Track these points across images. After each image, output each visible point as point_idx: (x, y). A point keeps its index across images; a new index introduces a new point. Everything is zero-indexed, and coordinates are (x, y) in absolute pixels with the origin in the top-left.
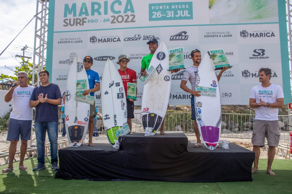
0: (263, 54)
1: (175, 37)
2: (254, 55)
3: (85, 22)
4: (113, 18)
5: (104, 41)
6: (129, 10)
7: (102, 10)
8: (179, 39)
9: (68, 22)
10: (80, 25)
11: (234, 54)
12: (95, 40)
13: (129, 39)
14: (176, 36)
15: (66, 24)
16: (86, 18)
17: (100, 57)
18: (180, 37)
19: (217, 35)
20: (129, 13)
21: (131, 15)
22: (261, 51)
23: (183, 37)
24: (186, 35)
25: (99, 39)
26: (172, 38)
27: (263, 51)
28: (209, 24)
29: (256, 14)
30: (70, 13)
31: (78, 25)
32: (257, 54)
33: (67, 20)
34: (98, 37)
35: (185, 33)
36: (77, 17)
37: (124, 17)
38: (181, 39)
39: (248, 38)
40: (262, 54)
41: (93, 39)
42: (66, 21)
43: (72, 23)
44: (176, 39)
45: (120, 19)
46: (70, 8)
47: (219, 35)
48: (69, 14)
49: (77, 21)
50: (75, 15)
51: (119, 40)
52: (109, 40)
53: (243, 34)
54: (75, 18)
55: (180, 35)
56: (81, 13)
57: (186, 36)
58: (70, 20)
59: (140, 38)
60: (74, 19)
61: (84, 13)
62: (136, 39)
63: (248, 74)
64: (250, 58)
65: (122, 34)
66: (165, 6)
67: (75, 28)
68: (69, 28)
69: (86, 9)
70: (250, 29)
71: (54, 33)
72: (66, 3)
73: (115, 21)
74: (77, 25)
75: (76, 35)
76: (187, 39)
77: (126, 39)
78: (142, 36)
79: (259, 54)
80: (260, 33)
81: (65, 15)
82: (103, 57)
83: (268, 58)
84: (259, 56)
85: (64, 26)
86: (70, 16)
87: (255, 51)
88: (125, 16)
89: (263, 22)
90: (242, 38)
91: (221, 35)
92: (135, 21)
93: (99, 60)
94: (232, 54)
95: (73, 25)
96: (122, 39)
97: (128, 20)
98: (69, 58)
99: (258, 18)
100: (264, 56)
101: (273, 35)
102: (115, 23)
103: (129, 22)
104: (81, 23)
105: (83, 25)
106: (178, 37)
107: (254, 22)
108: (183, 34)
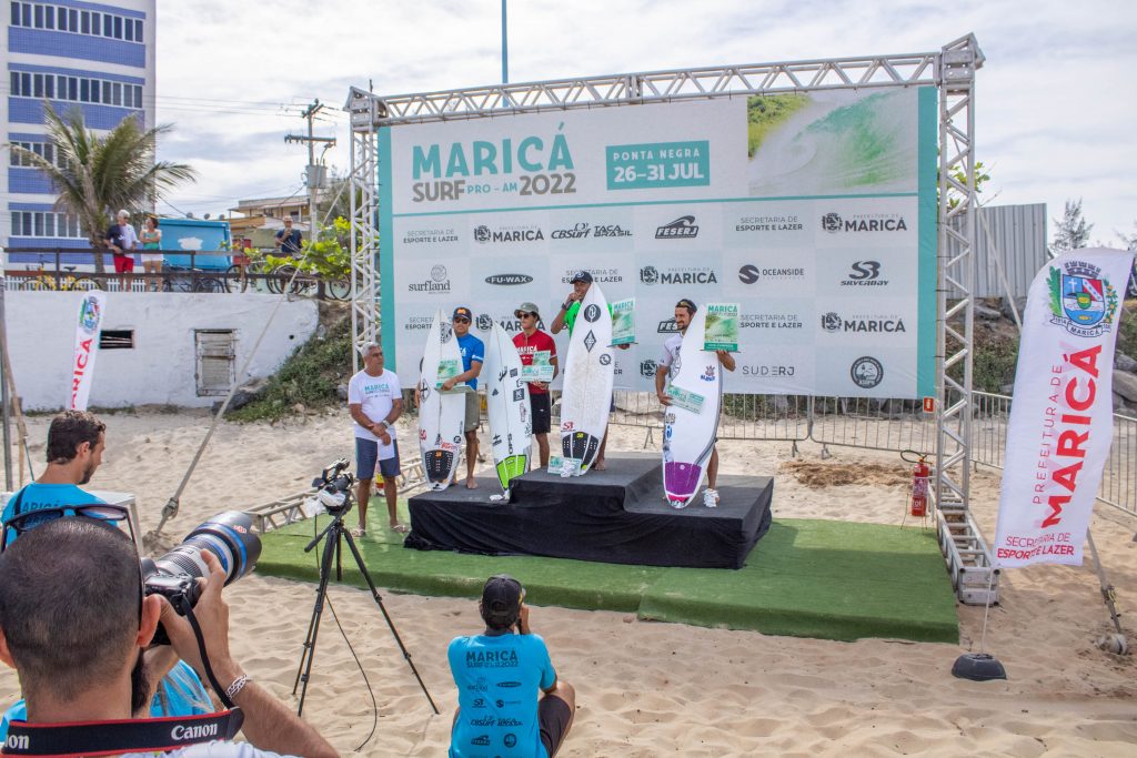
0: (876, 274)
1: (666, 230)
2: (852, 276)
3: (462, 191)
4: (525, 182)
5: (506, 239)
6: (560, 162)
7: (499, 162)
8: (676, 236)
9: (422, 190)
10: (451, 198)
11: (804, 272)
12: (487, 236)
13: (563, 234)
14: (671, 227)
15: (419, 197)
16: (463, 182)
17: (500, 277)
18: (680, 230)
19: (765, 224)
20: (561, 170)
21: (566, 175)
22: (871, 266)
23: (687, 231)
24: (694, 224)
25: (495, 234)
26: (660, 231)
27: (876, 265)
28: (747, 197)
29: (863, 172)
30: (427, 170)
31: (447, 198)
32: (860, 274)
33: (421, 185)
34: (494, 228)
35: (691, 219)
36: (443, 178)
37: (550, 179)
38: (683, 236)
39: (841, 234)
40: (871, 273)
41: (481, 233)
42: (419, 188)
43: (432, 194)
44: (669, 236)
45: (541, 185)
46: (426, 156)
47: (770, 224)
48: (425, 171)
49: (443, 188)
50: (437, 174)
51: (540, 236)
52: (516, 236)
53: (830, 222)
54: (439, 180)
55: (678, 224)
56: (451, 170)
57: (692, 228)
58: (428, 185)
59: (587, 232)
60: (436, 184)
61: (457, 170)
62: (580, 235)
63: (836, 324)
64: (844, 283)
65: (546, 222)
66: (643, 153)
67: (439, 205)
68: (426, 205)
69: (462, 160)
70: (847, 210)
71: (395, 219)
72: (417, 145)
73: (530, 188)
74: (443, 198)
75: (442, 224)
76: (695, 235)
77: (557, 235)
78: (591, 226)
79: (866, 273)
80: (871, 222)
81: (416, 175)
82: (504, 276)
83: (886, 283)
84: (864, 280)
85: (415, 200)
86: (427, 177)
87: (855, 266)
88: (553, 176)
89: (881, 192)
90: (827, 232)
91: (777, 224)
92: (574, 191)
93: (496, 283)
94: (801, 272)
95: (435, 198)
96: (546, 234)
97: (559, 188)
98: (430, 279)
99: (868, 182)
100: (877, 279)
101: (901, 225)
102: (530, 193)
103: (560, 191)
104: (453, 193)
105: (457, 197)
106: (673, 231)
107: (856, 193)
108: (687, 223)
